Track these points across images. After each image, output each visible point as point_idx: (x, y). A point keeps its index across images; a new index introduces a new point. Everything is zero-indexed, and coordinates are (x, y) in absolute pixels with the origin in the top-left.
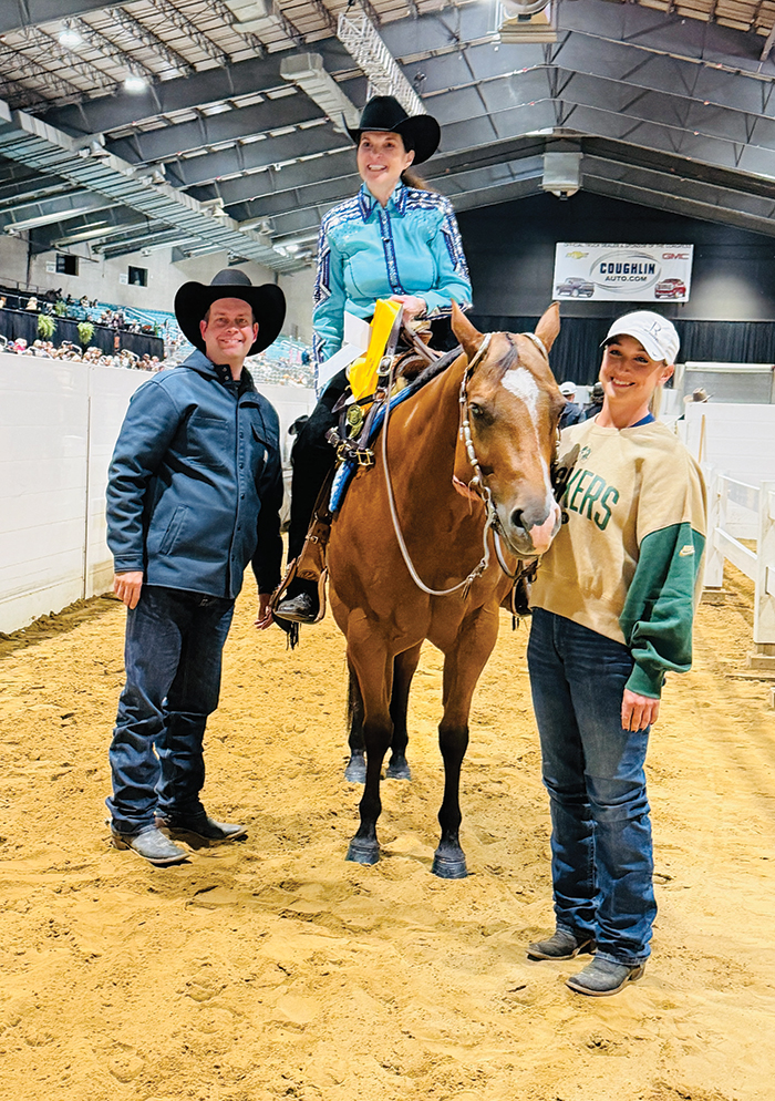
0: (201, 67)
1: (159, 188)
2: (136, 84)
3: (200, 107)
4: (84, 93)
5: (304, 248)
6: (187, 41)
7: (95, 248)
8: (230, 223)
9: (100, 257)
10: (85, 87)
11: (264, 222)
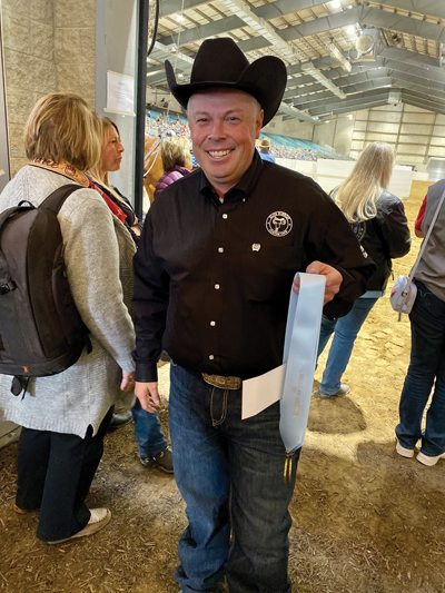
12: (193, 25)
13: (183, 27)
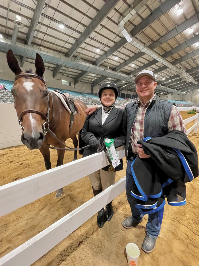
0: (171, 76)
1: (168, 88)
2: (164, 79)
3: (172, 80)
4: (159, 81)
5: (186, 92)
6: (169, 74)
7: (162, 95)
8: (176, 91)
9: (163, 95)
10: (159, 80)
11: (181, 90)
12: (138, 67)
13: (134, 68)
